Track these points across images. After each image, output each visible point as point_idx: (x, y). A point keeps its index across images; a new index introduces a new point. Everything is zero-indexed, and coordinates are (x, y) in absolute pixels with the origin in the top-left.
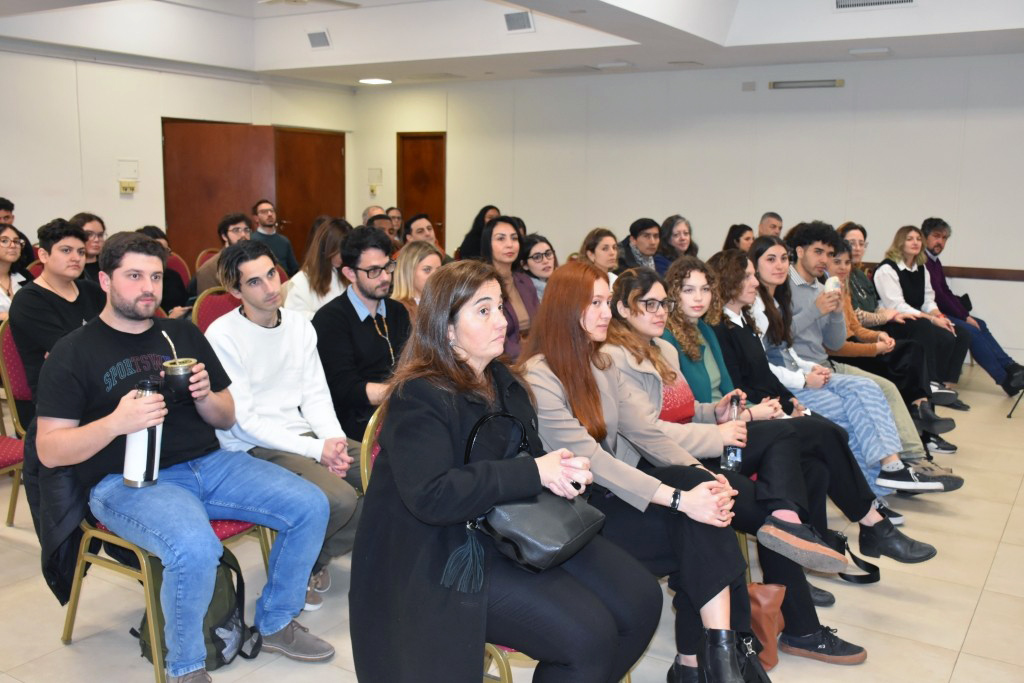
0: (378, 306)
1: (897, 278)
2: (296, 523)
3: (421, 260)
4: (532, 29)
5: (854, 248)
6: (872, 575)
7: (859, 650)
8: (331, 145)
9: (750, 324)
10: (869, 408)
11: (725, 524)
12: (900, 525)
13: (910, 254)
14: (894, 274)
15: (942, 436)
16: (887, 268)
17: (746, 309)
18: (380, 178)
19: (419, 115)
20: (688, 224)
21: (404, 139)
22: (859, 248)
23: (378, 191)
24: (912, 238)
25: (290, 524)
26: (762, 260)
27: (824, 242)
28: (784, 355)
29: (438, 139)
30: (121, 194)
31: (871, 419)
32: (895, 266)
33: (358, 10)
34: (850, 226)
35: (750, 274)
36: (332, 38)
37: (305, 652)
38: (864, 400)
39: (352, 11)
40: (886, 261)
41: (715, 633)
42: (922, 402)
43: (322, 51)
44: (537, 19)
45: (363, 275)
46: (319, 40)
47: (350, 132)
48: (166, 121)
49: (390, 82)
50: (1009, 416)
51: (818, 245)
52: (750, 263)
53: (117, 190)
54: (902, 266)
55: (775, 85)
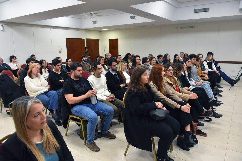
0: (115, 72)
1: (207, 64)
2: (108, 114)
3: (124, 64)
4: (136, 19)
5: (200, 58)
6: (210, 120)
7: (206, 134)
8: (96, 42)
9: (185, 75)
10: (208, 89)
11: (189, 113)
12: (215, 111)
13: (210, 59)
14: (206, 63)
15: (219, 93)
16: (205, 62)
17: (185, 72)
18: (106, 48)
19: (113, 36)
20: (169, 55)
21: (110, 40)
22: (201, 58)
23: (105, 50)
24: (211, 56)
25: (107, 114)
26: (187, 62)
27: (195, 58)
28: (191, 79)
29: (116, 40)
30: (59, 53)
31: (208, 91)
32: (206, 62)
33: (103, 16)
34: (200, 54)
35: (185, 65)
36: (97, 22)
37: (111, 137)
38: (207, 88)
39: (102, 17)
40: (205, 61)
41: (188, 132)
42: (216, 87)
43: (95, 24)
44: (137, 17)
45: (113, 67)
46: (95, 22)
47: (100, 39)
48: (67, 39)
49: (107, 30)
50: (230, 89)
51: (194, 58)
52: (184, 63)
53: (58, 52)
54: (208, 62)
55: (181, 28)
